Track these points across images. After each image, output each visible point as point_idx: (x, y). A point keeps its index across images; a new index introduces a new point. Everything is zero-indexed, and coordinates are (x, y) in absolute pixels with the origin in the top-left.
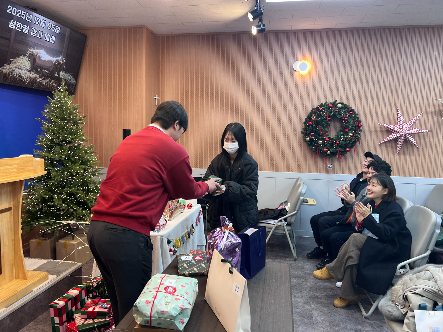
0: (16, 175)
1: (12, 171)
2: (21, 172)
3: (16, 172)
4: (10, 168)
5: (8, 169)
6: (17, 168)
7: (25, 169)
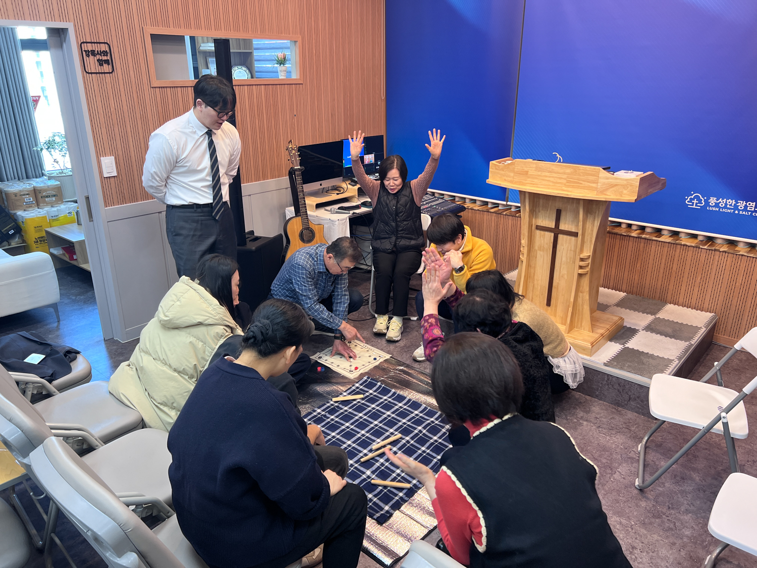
0: (563, 188)
1: (559, 181)
2: (573, 187)
3: (565, 185)
4: (556, 177)
5: (553, 177)
6: (568, 179)
7: (582, 184)
